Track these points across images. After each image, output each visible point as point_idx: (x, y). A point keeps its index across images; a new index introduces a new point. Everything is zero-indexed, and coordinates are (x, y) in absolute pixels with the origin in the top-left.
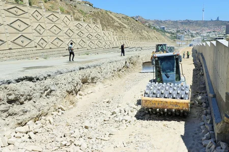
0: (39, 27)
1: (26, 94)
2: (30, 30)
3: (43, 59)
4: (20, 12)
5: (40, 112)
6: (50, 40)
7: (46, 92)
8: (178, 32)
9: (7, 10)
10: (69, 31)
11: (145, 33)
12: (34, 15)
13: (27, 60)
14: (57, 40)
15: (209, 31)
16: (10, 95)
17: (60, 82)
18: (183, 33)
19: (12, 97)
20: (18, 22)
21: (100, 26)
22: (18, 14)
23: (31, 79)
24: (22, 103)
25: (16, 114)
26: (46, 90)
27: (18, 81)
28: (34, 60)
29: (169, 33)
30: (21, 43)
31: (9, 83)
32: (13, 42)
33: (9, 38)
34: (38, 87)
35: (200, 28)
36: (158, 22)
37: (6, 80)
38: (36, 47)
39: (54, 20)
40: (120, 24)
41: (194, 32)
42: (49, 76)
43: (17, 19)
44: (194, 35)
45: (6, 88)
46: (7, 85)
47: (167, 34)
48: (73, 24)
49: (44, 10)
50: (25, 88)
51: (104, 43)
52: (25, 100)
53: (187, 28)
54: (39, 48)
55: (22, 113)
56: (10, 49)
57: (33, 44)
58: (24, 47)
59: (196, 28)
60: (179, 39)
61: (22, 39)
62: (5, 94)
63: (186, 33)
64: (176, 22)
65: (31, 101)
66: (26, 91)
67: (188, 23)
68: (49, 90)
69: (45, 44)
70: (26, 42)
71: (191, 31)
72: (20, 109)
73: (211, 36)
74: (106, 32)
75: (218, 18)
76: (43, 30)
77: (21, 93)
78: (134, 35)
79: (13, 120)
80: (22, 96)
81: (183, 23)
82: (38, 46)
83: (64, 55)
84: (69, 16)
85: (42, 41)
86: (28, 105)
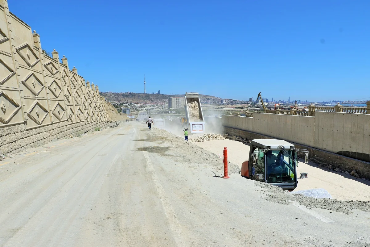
0: (68, 92)
6: (75, 110)
8: (121, 105)
15: (152, 104)
18: (126, 106)
35: (142, 101)
41: (137, 105)
44: (138, 108)
53: (129, 101)
59: (139, 101)
60: (125, 112)
63: (129, 106)
64: (118, 94)
67: (130, 95)
69: (73, 116)
71: (134, 104)
73: (155, 110)
75: (159, 91)
76: (70, 97)
81: (124, 95)
83: (85, 131)
85: (71, 112)
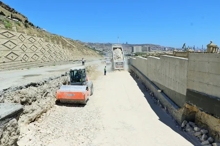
0: (23, 46)
1: (33, 96)
2: (17, 48)
3: (26, 69)
4: (10, 35)
5: (43, 110)
6: (30, 55)
7: (44, 94)
8: (104, 50)
9: (2, 34)
10: (43, 49)
11: (85, 51)
12: (20, 37)
13: (15, 70)
14: (35, 56)
16: (22, 98)
17: (51, 86)
19: (24, 100)
20: (9, 43)
21: (61, 45)
22: (9, 37)
23: (34, 85)
24: (30, 104)
25: (27, 113)
26: (44, 93)
27: (27, 87)
28: (21, 70)
29: (98, 51)
30: (11, 58)
31: (21, 89)
32: (6, 57)
33: (3, 54)
34: (39, 91)
36: (91, 44)
37: (19, 86)
38: (21, 60)
39: (33, 42)
40: (70, 45)
42: (46, 82)
43: (8, 40)
45: (19, 92)
46: (20, 90)
47: (97, 52)
48: (45, 44)
49: (26, 34)
50: (32, 91)
51: (64, 58)
52: (32, 101)
53: (109, 48)
54: (23, 61)
55: (31, 112)
56: (4, 62)
57: (19, 59)
58: (13, 61)
61: (12, 55)
62: (19, 98)
63: (108, 51)
64: (102, 44)
65: (36, 102)
66: (33, 94)
67: (109, 45)
68: (46, 93)
69: (27, 58)
70: (15, 57)
72: (30, 109)
74: (65, 51)
76: (26, 49)
77: (30, 96)
78: (79, 52)
79: (26, 117)
80: (30, 98)
81: (106, 45)
82: (23, 60)
83: (40, 66)
84: (42, 39)
85: (25, 56)
86: (34, 105)
